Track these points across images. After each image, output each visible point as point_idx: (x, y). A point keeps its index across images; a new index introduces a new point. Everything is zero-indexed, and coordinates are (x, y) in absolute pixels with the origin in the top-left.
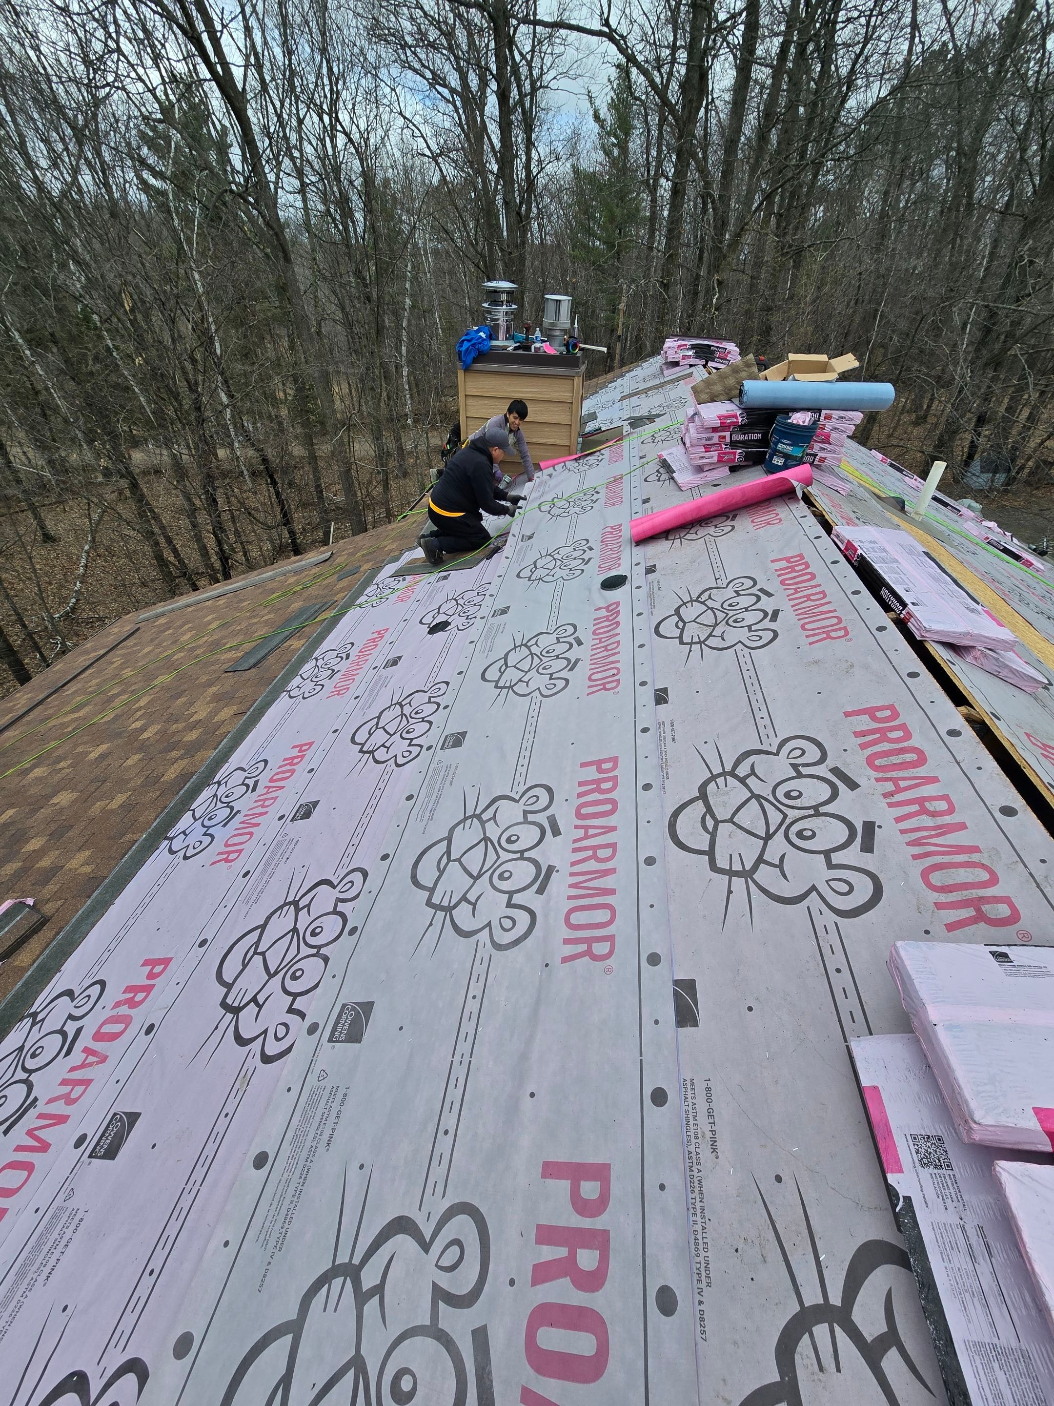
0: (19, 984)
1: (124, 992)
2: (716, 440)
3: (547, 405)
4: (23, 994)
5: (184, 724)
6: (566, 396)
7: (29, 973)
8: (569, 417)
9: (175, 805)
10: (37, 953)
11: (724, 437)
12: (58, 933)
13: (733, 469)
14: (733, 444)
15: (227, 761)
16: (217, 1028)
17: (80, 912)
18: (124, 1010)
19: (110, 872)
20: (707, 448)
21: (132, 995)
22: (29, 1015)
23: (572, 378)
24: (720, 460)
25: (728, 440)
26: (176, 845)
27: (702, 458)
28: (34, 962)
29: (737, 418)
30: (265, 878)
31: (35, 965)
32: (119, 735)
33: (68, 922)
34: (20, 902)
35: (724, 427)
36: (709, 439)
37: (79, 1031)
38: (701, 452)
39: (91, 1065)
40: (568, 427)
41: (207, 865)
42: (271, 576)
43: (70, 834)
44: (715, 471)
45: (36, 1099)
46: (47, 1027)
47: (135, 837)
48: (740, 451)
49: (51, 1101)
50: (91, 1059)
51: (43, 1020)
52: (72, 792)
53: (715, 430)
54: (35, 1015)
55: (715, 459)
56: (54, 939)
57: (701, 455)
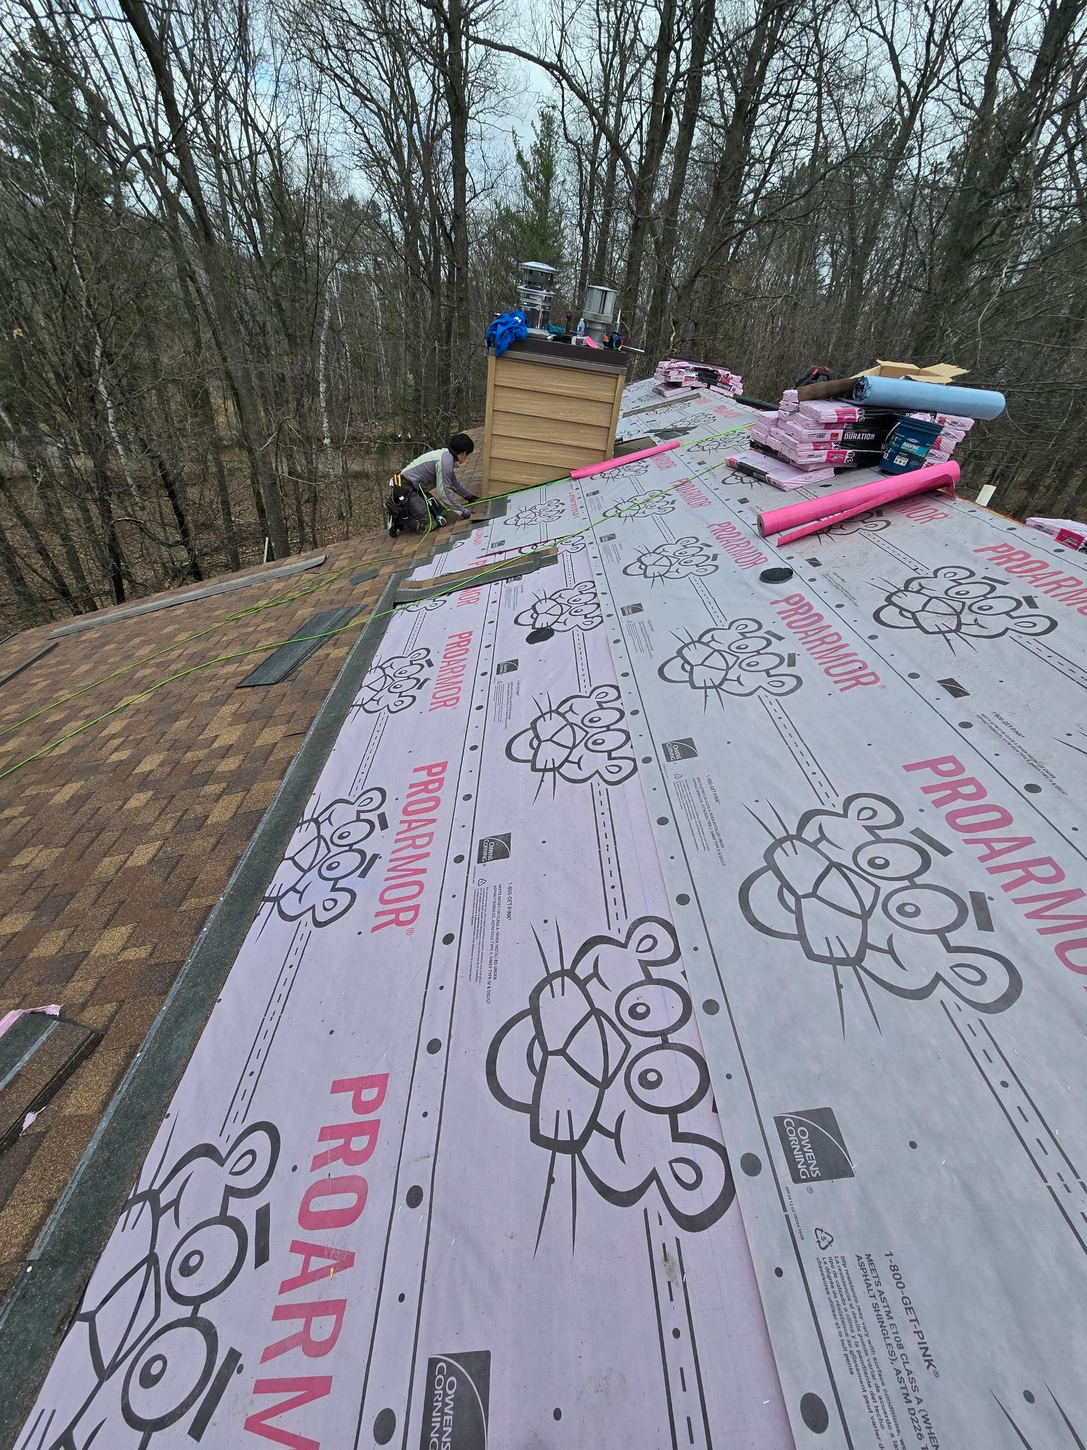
0: (92, 1146)
1: (322, 1138)
2: (827, 438)
3: (585, 403)
4: (107, 1161)
5: (206, 751)
6: (607, 395)
7: (104, 1124)
8: (608, 419)
9: (254, 854)
10: (104, 1089)
11: (837, 435)
12: (130, 1056)
13: (838, 471)
14: (844, 444)
15: (311, 792)
16: (551, 1180)
17: (159, 1018)
18: (339, 1169)
19: (185, 954)
20: (817, 446)
21: (341, 1142)
22: (139, 1198)
23: (616, 376)
24: (829, 461)
25: (840, 438)
26: (290, 905)
27: (811, 456)
28: (105, 1105)
29: (854, 414)
30: (487, 942)
31: (111, 1110)
32: (94, 770)
33: (142, 1036)
34: (33, 1013)
35: (839, 423)
36: (821, 436)
37: (263, 1216)
38: (810, 450)
39: (323, 1273)
40: (606, 430)
41: (367, 930)
42: (244, 582)
43: (74, 904)
44: (821, 472)
45: (234, 1356)
46: (190, 1216)
47: (205, 902)
48: (851, 451)
49: (270, 1353)
50: (317, 1263)
51: (175, 1203)
52: (47, 846)
53: (828, 426)
54: (152, 1196)
55: (824, 458)
56: (127, 1065)
57: (810, 453)
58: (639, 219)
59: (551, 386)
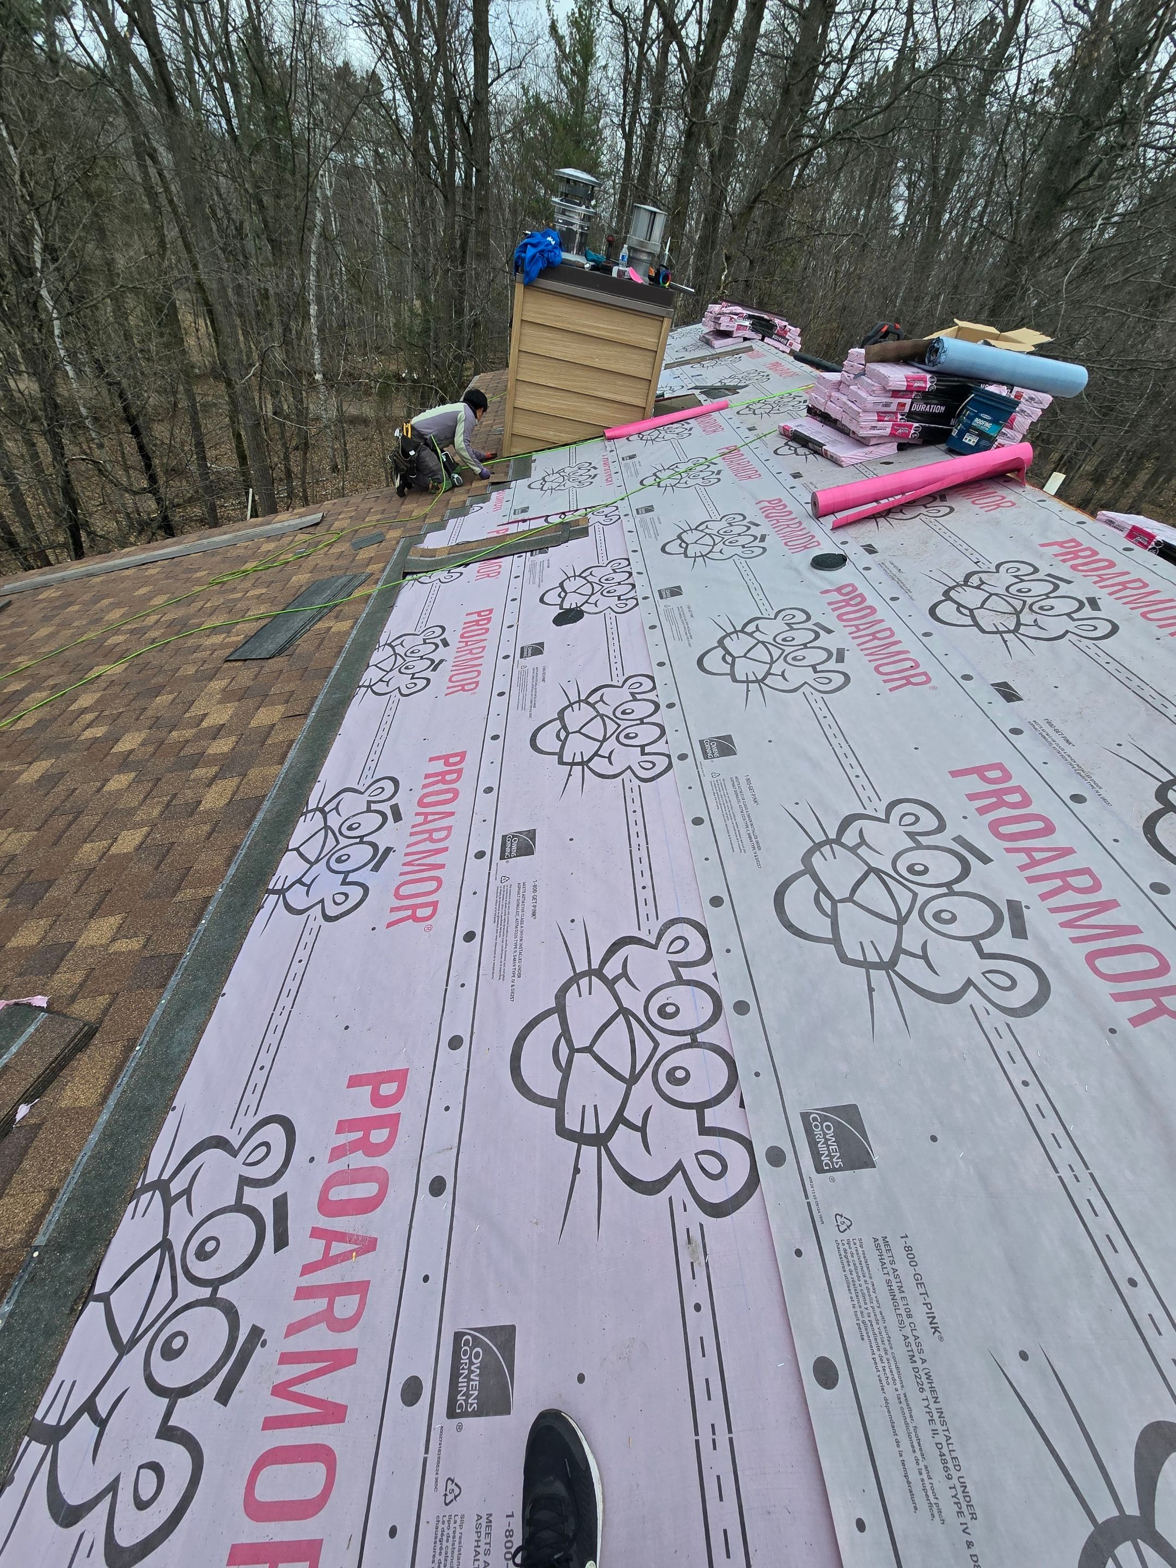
0: (94, 1137)
1: (339, 1131)
2: (893, 408)
3: (624, 350)
4: (111, 1153)
5: (194, 731)
6: (649, 341)
7: (105, 1117)
8: (649, 370)
9: (254, 845)
10: (103, 1082)
11: (904, 405)
12: (130, 1048)
13: (901, 447)
14: (911, 416)
15: (315, 780)
16: (577, 1170)
17: (158, 1012)
18: (358, 1160)
19: (183, 947)
20: (881, 416)
21: (359, 1135)
22: (146, 1188)
23: (661, 318)
24: (892, 435)
25: (907, 410)
26: (297, 897)
27: (874, 428)
28: (105, 1098)
29: (925, 382)
30: (511, 940)
31: (111, 1102)
32: (65, 747)
33: (141, 1030)
34: (16, 1004)
35: (909, 391)
36: (887, 405)
37: (280, 1205)
38: (873, 421)
39: (345, 1256)
40: (647, 383)
41: (381, 926)
42: (229, 540)
43: (54, 893)
44: (882, 447)
45: (256, 1333)
46: (203, 1202)
47: (203, 892)
48: (917, 425)
49: (293, 1330)
50: (338, 1248)
51: (187, 1192)
52: (17, 829)
53: (896, 393)
54: (162, 1186)
55: (888, 431)
56: (126, 1059)
57: (874, 424)
58: (694, 123)
59: (584, 326)
